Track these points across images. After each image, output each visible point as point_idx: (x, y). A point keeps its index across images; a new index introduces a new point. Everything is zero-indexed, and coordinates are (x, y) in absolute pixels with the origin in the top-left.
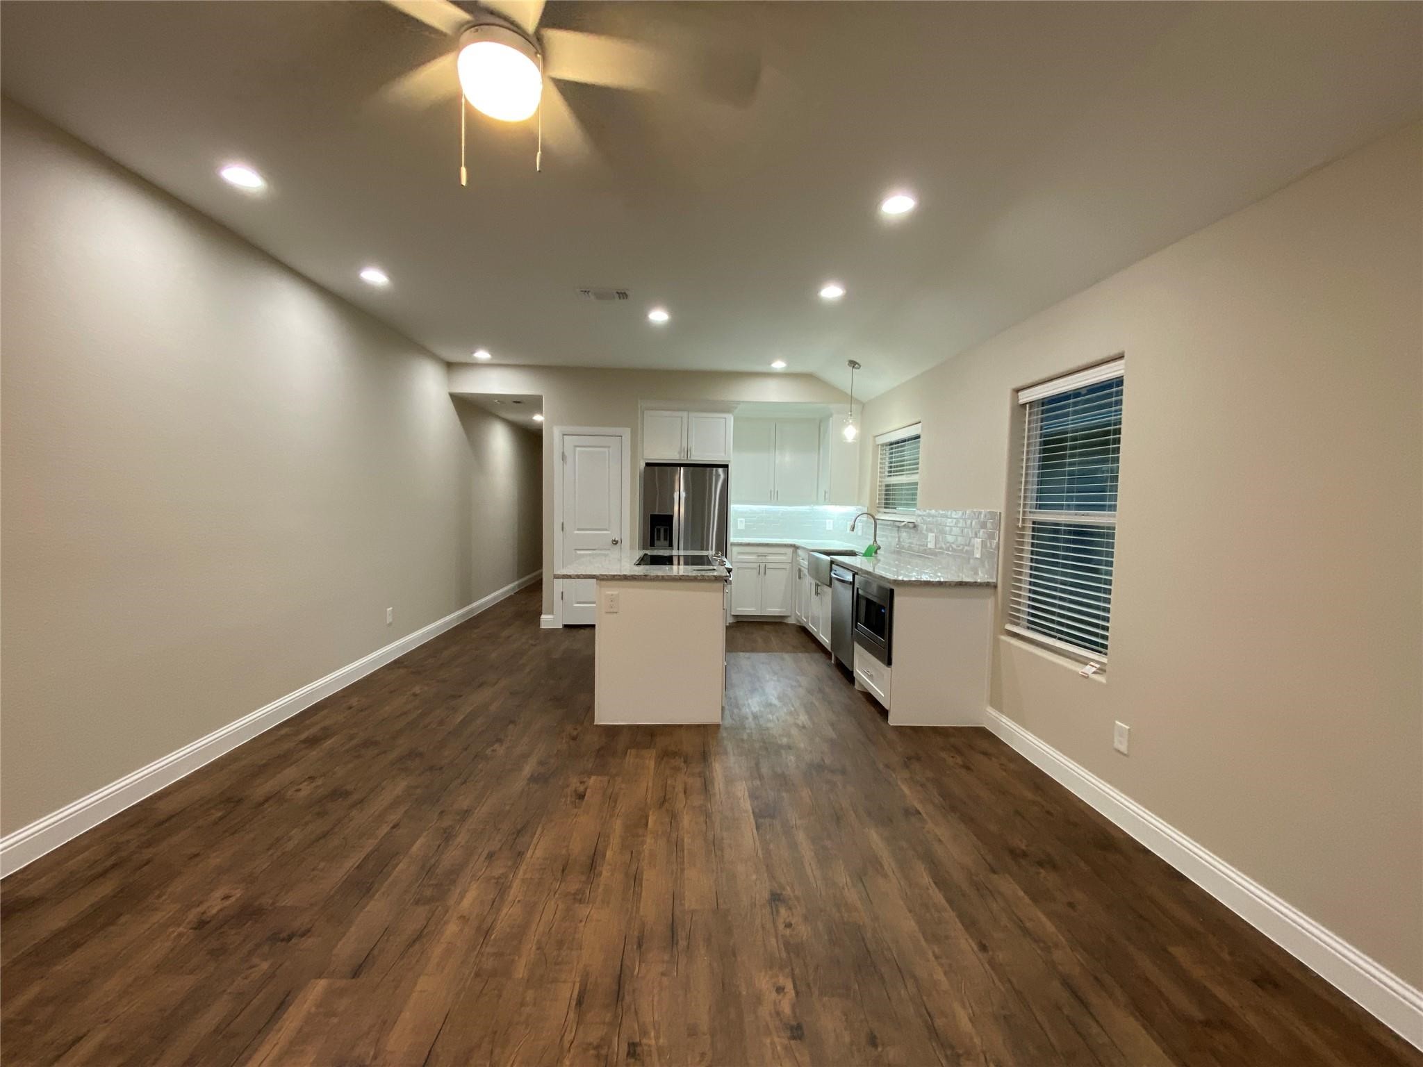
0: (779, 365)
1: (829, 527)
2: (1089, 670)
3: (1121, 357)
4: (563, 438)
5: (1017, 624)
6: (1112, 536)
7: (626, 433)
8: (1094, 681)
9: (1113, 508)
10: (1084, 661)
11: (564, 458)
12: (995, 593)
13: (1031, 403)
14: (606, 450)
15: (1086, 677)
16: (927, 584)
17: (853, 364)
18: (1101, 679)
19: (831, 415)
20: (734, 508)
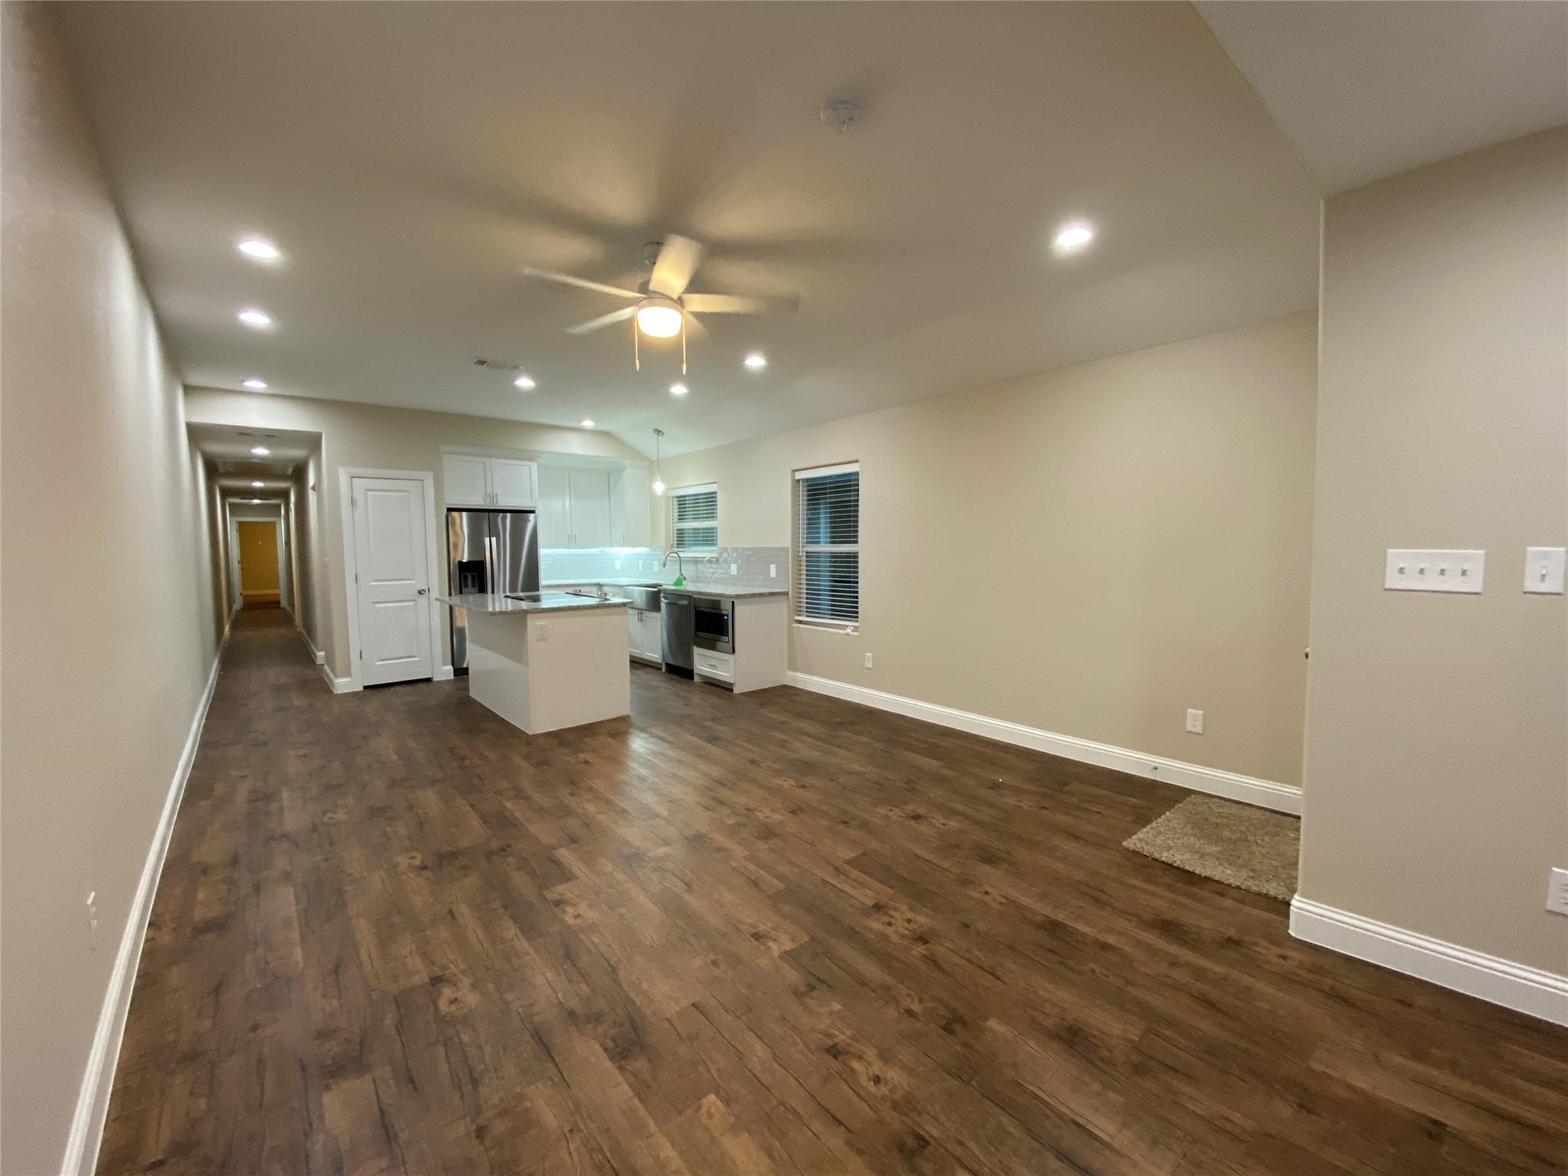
0: (588, 424)
1: (618, 566)
2: (849, 630)
3: (857, 461)
4: (351, 481)
5: (800, 615)
6: (857, 557)
7: (429, 478)
8: (853, 635)
9: (856, 542)
10: (845, 627)
11: (353, 502)
12: (788, 598)
13: (803, 480)
14: (405, 494)
15: (848, 634)
16: (761, 595)
17: (658, 432)
18: (857, 634)
19: (625, 469)
20: (543, 552)
